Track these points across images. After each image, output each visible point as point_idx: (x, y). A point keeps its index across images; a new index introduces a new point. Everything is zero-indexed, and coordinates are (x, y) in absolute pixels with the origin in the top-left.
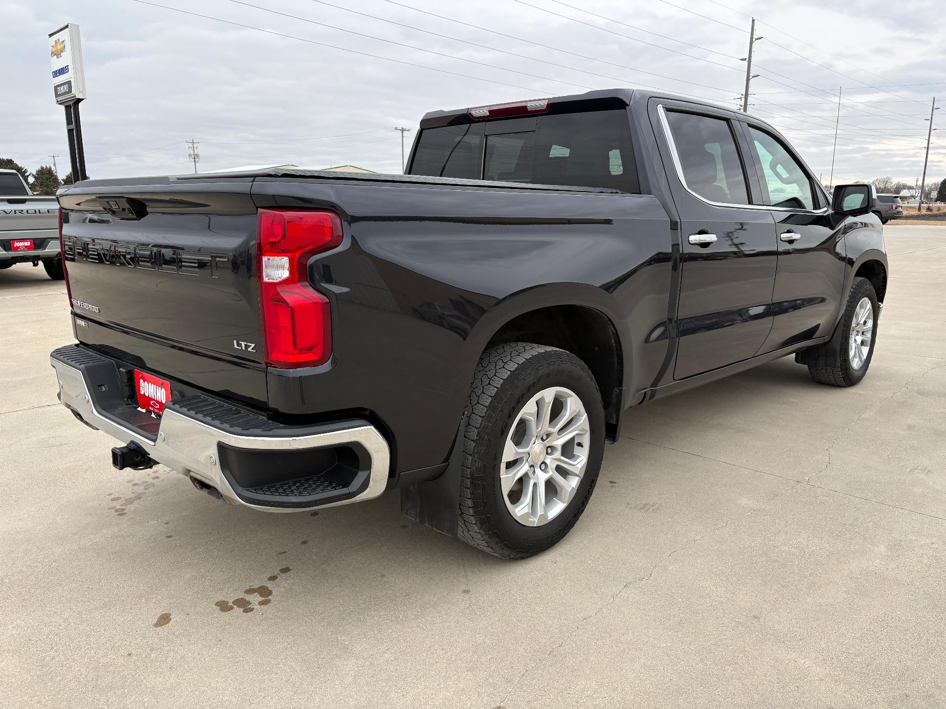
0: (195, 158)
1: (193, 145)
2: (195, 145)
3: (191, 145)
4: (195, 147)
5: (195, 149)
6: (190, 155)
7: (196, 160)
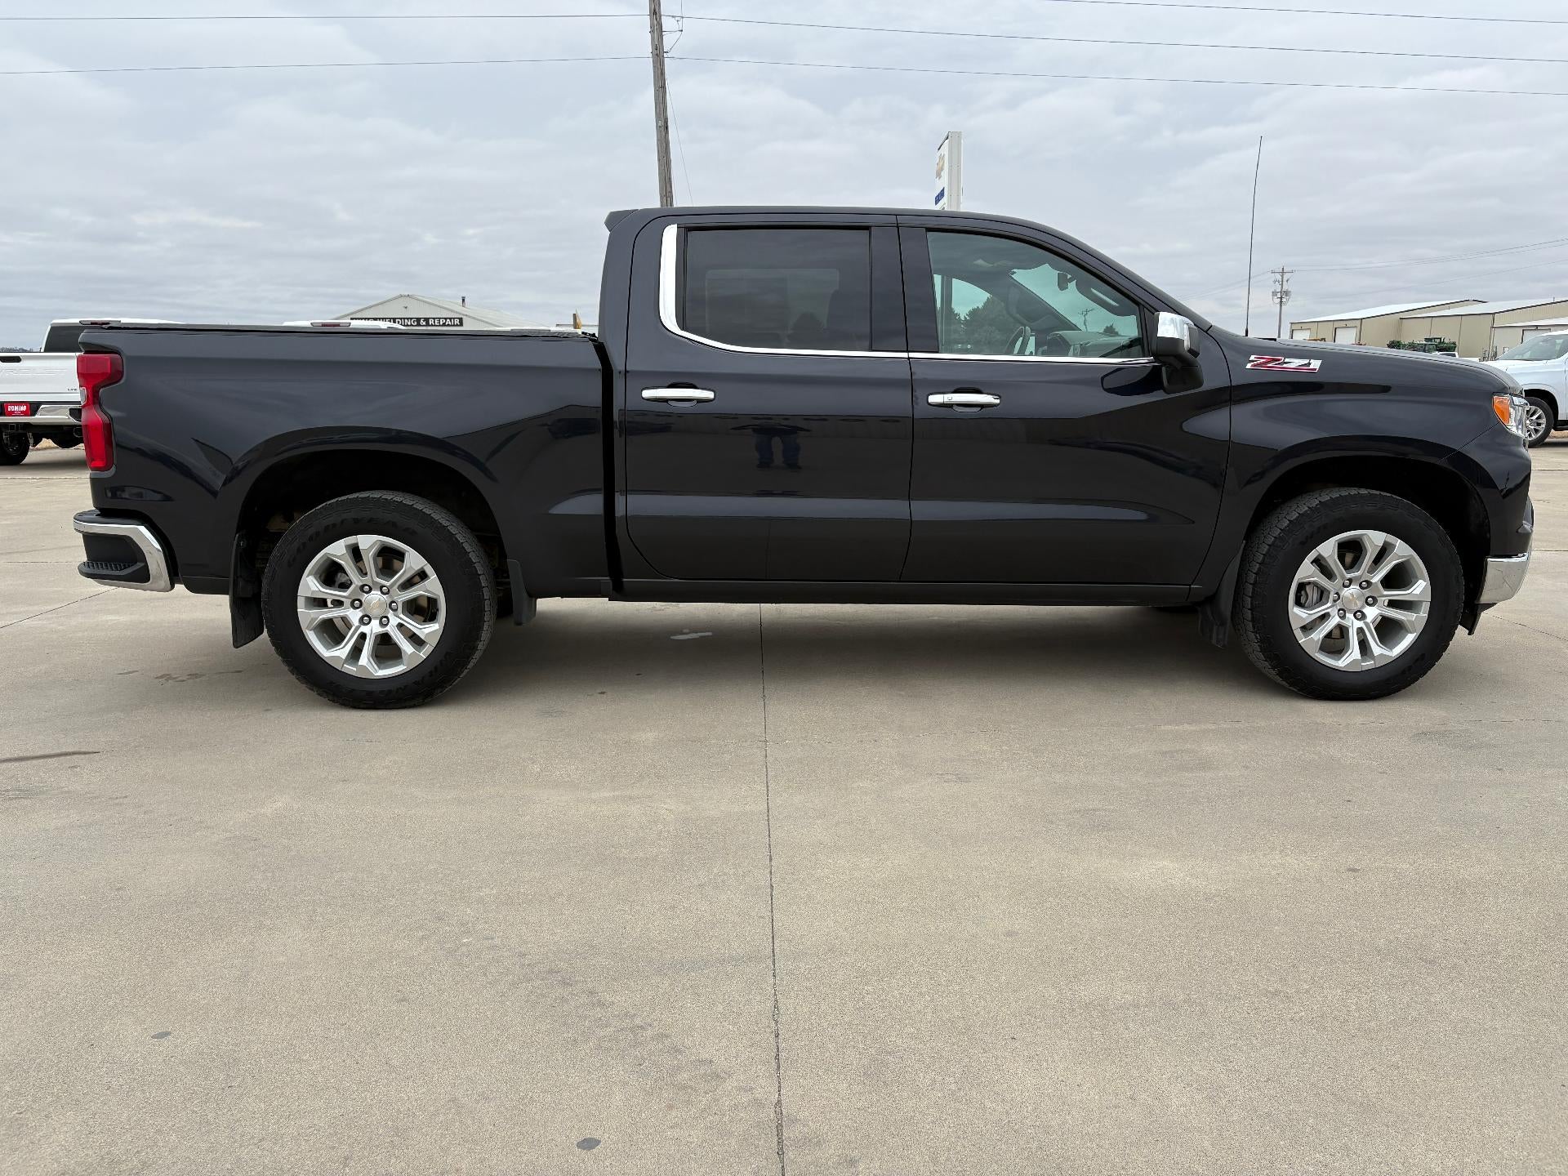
0: (1281, 298)
1: (1282, 276)
2: (1286, 277)
3: (1279, 277)
4: (1285, 279)
5: (1285, 283)
6: (1274, 293)
7: (1284, 300)
